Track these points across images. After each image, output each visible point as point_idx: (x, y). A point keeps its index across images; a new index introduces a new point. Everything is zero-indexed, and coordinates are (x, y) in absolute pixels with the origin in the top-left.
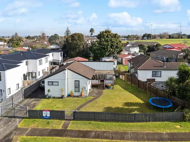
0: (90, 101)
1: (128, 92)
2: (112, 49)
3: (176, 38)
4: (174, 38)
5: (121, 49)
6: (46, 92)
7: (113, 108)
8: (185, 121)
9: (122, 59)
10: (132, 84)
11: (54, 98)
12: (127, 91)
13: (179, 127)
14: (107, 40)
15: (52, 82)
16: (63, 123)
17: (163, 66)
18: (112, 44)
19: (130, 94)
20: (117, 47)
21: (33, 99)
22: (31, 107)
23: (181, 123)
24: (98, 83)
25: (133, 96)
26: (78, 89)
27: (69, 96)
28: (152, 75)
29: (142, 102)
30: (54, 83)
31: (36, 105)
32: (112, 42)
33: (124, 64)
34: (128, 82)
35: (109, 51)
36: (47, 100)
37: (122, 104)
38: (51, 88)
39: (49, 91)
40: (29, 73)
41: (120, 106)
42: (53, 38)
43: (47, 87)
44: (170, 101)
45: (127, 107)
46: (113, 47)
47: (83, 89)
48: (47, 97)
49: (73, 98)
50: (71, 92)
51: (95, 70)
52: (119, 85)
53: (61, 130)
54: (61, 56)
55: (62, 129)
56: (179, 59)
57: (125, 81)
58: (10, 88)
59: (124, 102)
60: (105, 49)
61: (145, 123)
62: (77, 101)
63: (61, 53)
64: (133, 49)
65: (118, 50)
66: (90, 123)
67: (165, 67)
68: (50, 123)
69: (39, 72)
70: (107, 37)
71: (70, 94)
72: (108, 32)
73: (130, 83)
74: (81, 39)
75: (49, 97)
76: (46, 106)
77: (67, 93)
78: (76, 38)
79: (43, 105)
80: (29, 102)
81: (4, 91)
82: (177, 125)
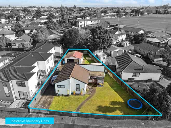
0: (87, 99)
1: (114, 91)
2: (103, 45)
3: (162, 14)
4: (160, 14)
5: (110, 44)
6: (57, 92)
7: (103, 107)
8: (148, 120)
9: (111, 52)
10: (117, 81)
11: (62, 95)
12: (113, 89)
13: (143, 124)
14: (100, 37)
15: (61, 86)
16: (71, 119)
17: (142, 69)
18: (103, 40)
19: (115, 92)
20: (107, 43)
21: (48, 96)
22: (49, 104)
23: (145, 121)
24: (92, 82)
25: (117, 94)
26: (78, 89)
27: (72, 94)
28: (133, 75)
29: (123, 101)
30: (62, 86)
31: (51, 102)
32: (104, 39)
33: (112, 56)
34: (114, 79)
35: (101, 47)
36: (58, 97)
37: (109, 103)
38: (60, 89)
39: (58, 91)
40: (40, 70)
41: (108, 105)
42: (51, 24)
43: (57, 89)
44: (141, 103)
45: (112, 106)
46: (104, 43)
47: (82, 90)
48: (58, 95)
49: (75, 96)
50: (74, 91)
51: (90, 71)
52: (107, 82)
53: (71, 125)
54: (61, 49)
55: (72, 123)
56: (156, 56)
57: (112, 78)
58: (32, 90)
59: (110, 101)
60: (97, 45)
61: (123, 120)
62: (79, 100)
63: (61, 47)
64: (121, 36)
65: (108, 44)
66: (88, 119)
67: (143, 70)
68: (63, 119)
69: (47, 69)
70: (100, 34)
71: (73, 92)
72: (100, 27)
73: (116, 80)
74: (77, 35)
75: (59, 95)
76: (58, 103)
77: (71, 92)
78: (73, 34)
79: (56, 102)
80: (46, 99)
81: (28, 93)
82: (143, 123)
